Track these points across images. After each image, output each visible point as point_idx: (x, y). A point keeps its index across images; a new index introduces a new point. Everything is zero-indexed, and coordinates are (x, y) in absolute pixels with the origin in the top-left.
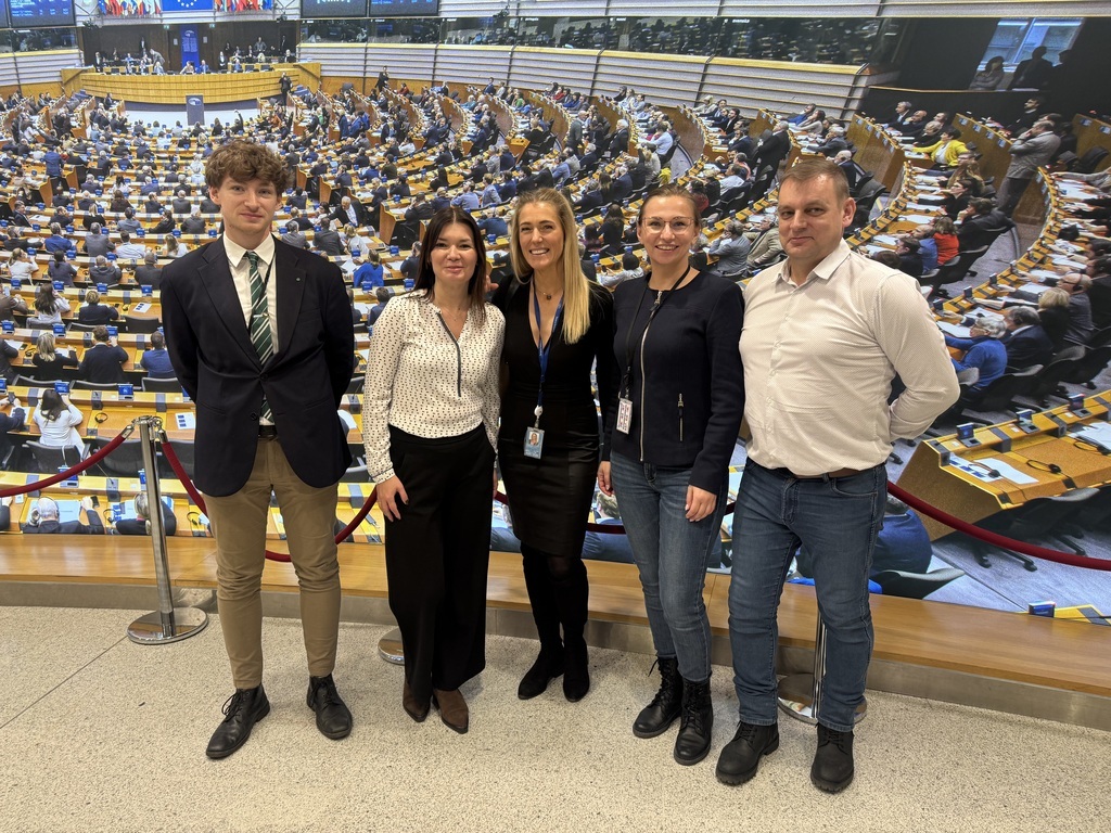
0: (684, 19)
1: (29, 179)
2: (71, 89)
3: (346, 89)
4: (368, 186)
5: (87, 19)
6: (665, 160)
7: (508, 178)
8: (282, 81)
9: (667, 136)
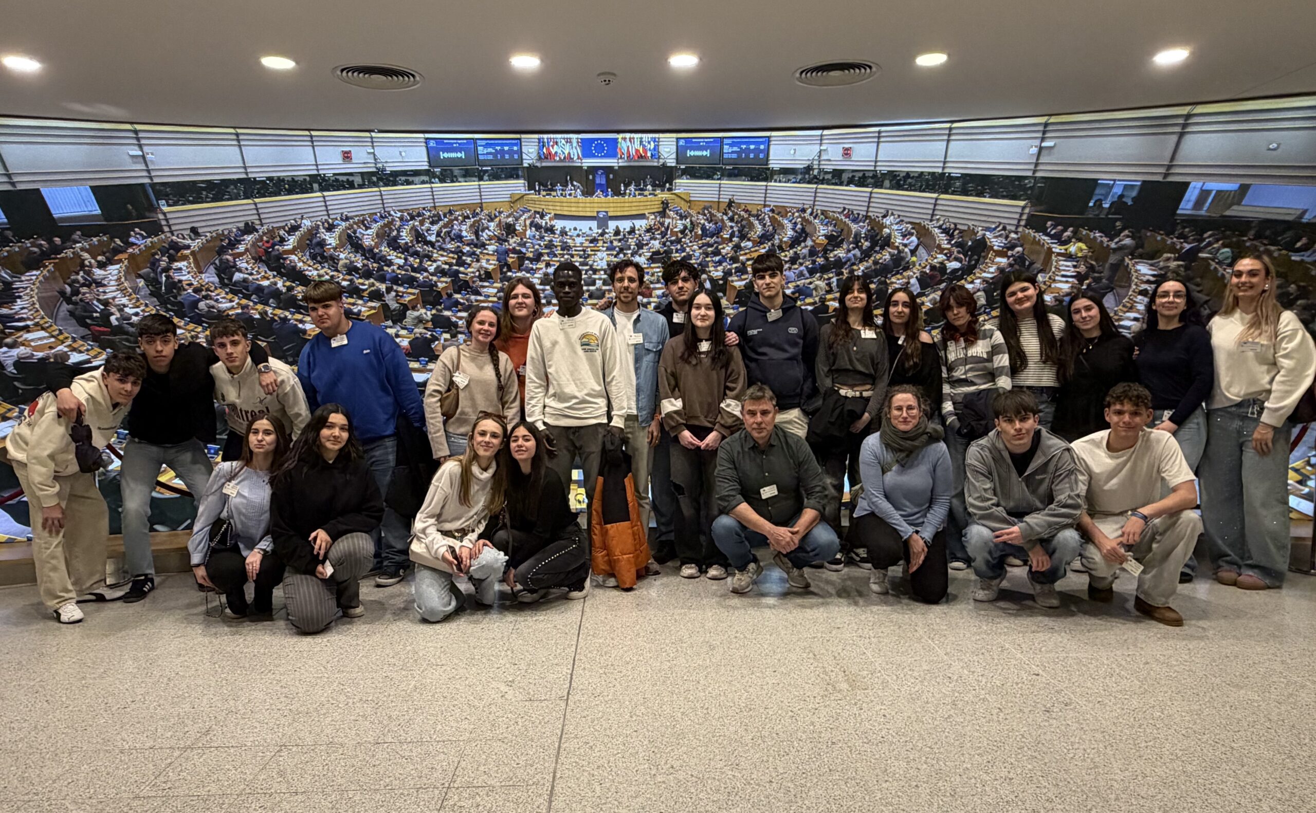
0: (922, 173)
1: (484, 263)
2: (518, 205)
3: (706, 208)
4: (720, 268)
5: (530, 162)
6: (913, 252)
7: (814, 262)
8: (663, 203)
9: (914, 238)
